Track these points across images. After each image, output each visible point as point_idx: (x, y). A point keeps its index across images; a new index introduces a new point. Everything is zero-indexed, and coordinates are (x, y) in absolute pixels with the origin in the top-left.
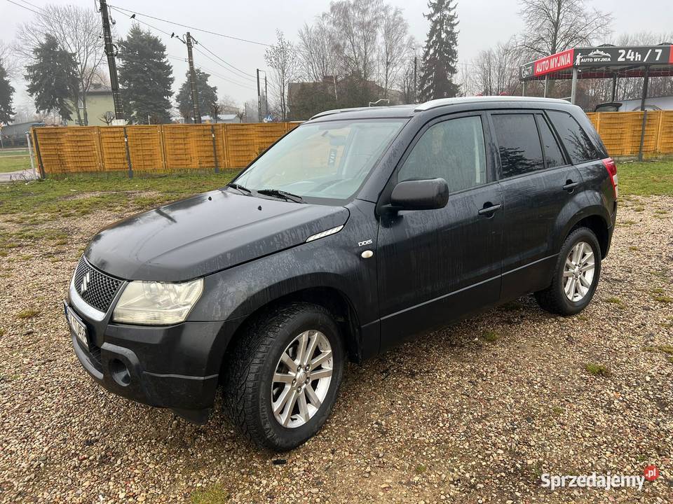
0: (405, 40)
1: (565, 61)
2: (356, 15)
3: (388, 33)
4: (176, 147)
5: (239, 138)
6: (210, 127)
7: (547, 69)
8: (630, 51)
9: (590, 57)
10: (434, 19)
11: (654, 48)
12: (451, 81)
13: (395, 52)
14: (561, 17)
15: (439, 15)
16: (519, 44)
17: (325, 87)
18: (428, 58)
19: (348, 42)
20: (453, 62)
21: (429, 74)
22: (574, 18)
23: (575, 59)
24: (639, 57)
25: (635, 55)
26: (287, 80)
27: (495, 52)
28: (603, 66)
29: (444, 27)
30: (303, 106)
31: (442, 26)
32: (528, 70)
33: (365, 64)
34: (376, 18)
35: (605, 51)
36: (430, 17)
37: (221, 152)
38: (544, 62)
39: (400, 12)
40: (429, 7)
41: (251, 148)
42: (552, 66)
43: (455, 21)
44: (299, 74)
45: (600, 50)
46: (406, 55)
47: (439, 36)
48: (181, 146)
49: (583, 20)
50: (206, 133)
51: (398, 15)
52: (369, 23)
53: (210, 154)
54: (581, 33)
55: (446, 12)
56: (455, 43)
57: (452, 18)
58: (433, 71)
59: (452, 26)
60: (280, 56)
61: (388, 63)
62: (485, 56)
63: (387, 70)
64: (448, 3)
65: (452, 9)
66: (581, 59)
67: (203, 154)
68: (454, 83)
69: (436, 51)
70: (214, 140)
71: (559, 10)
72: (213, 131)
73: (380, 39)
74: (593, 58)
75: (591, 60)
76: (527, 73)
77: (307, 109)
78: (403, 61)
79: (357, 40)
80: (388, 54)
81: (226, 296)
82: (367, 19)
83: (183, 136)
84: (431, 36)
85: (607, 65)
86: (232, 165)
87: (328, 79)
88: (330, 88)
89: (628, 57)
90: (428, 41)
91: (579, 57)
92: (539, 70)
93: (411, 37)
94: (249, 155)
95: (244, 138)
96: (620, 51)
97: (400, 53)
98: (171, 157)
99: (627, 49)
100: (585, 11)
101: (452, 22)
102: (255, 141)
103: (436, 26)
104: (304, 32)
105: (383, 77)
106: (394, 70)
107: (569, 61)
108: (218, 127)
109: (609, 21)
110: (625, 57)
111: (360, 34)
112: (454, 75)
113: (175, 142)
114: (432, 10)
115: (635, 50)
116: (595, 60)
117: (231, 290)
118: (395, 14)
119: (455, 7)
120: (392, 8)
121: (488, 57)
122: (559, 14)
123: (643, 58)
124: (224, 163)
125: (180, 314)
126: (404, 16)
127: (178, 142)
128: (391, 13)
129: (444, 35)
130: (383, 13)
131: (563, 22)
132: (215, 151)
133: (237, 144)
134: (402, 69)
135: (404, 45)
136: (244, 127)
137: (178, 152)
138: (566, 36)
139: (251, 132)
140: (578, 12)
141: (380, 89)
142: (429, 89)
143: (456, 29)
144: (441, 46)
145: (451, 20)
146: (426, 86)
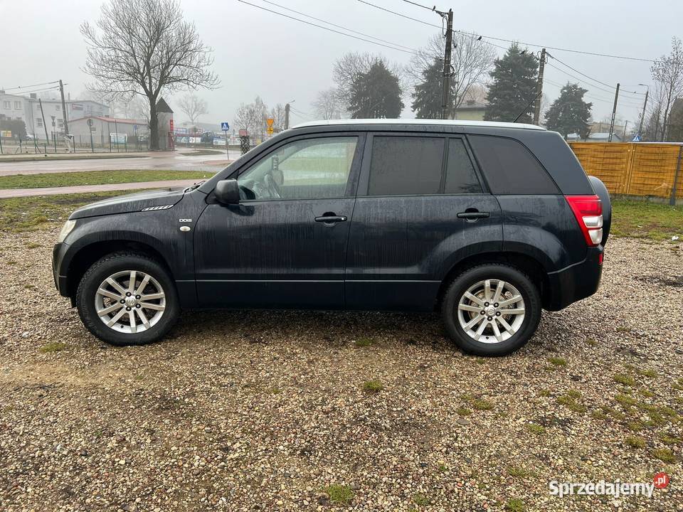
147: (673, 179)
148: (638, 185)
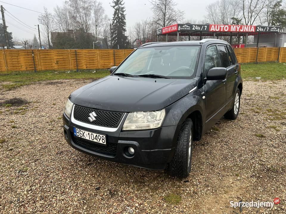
0: (104, 16)
1: (174, 29)
2: (81, 3)
3: (96, 12)
4: (13, 60)
5: (47, 56)
6: (31, 51)
7: (167, 31)
8: (196, 26)
9: (183, 28)
10: (116, 8)
11: (204, 25)
12: (124, 34)
13: (99, 21)
14: (166, 11)
15: (117, 6)
16: (152, 21)
17: (69, 35)
18: (114, 24)
19: (78, 15)
20: (124, 27)
21: (115, 31)
22: (171, 12)
23: (178, 28)
24: (199, 28)
25: (198, 28)
26: (50, 30)
27: (141, 23)
28: (186, 31)
29: (120, 12)
30: (59, 43)
31: (119, 11)
32: (159, 31)
33: (86, 26)
34: (90, 6)
35: (188, 25)
36: (114, 7)
37: (37, 63)
38: (166, 29)
39: (101, 4)
40: (113, 3)
41: (52, 61)
42: (169, 30)
43: (124, 10)
44: (55, 28)
45: (186, 25)
46: (104, 23)
47: (118, 15)
48: (16, 60)
49: (174, 13)
50: (29, 54)
51: (100, 5)
52: (87, 7)
53: (31, 63)
54: (174, 18)
55: (120, 6)
56: (125, 19)
57: (123, 8)
58: (117, 30)
59: (123, 11)
60: (46, 19)
61: (96, 26)
62: (138, 25)
63: (96, 28)
64: (121, 2)
65: (123, 4)
66: (180, 28)
67: (28, 64)
68: (125, 35)
69: (117, 22)
70: (33, 57)
71: (165, 8)
72: (33, 53)
73: (93, 15)
74: (184, 28)
75: (184, 29)
76: (159, 33)
77: (61, 44)
78: (103, 25)
79: (82, 14)
80: (96, 22)
81: (175, 115)
82: (86, 6)
83: (16, 55)
84: (115, 15)
85: (188, 31)
86: (43, 69)
87: (70, 31)
88: (71, 35)
89: (196, 28)
90: (114, 17)
91: (179, 27)
92: (164, 32)
93: (106, 15)
94: (51, 64)
95: (49, 56)
96: (193, 26)
97: (101, 22)
98: (11, 65)
99: (195, 25)
100: (175, 10)
101: (123, 10)
102: (55, 58)
103: (116, 11)
104: (56, 9)
105: (95, 32)
106: (99, 28)
107: (176, 29)
108: (35, 51)
109: (183, 14)
110: (195, 28)
111: (83, 12)
112: (125, 32)
113: (12, 58)
114: (114, 4)
115: (198, 26)
116: (185, 29)
117: (176, 113)
118: (99, 5)
119: (124, 4)
120: (97, 2)
121: (139, 25)
122: (165, 10)
123: (201, 29)
124: (39, 68)
125: (158, 124)
126: (103, 6)
127: (14, 58)
128: (97, 4)
129: (120, 15)
130: (93, 4)
131: (167, 13)
132: (34, 62)
133: (46, 59)
134: (102, 29)
135: (103, 18)
136: (48, 51)
137: (14, 63)
138: (168, 19)
139: (53, 54)
140: (172, 10)
141: (94, 37)
142: (115, 37)
143: (124, 13)
144: (119, 20)
145: (123, 9)
146: (114, 36)
147: (113, 62)
148: (103, 65)
